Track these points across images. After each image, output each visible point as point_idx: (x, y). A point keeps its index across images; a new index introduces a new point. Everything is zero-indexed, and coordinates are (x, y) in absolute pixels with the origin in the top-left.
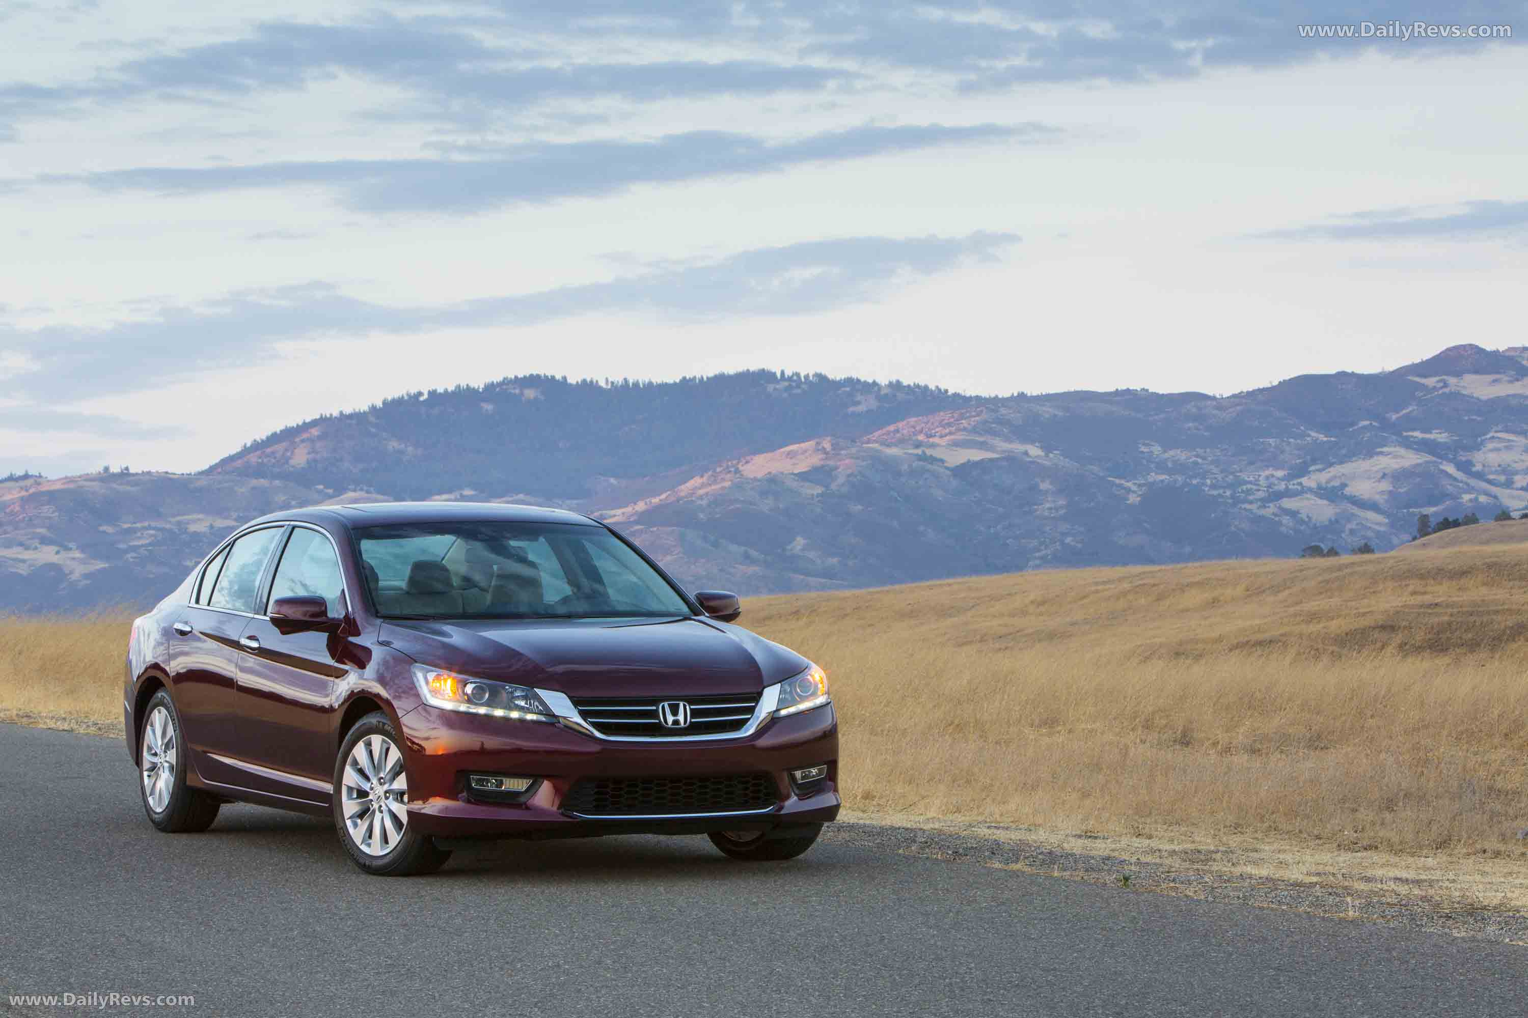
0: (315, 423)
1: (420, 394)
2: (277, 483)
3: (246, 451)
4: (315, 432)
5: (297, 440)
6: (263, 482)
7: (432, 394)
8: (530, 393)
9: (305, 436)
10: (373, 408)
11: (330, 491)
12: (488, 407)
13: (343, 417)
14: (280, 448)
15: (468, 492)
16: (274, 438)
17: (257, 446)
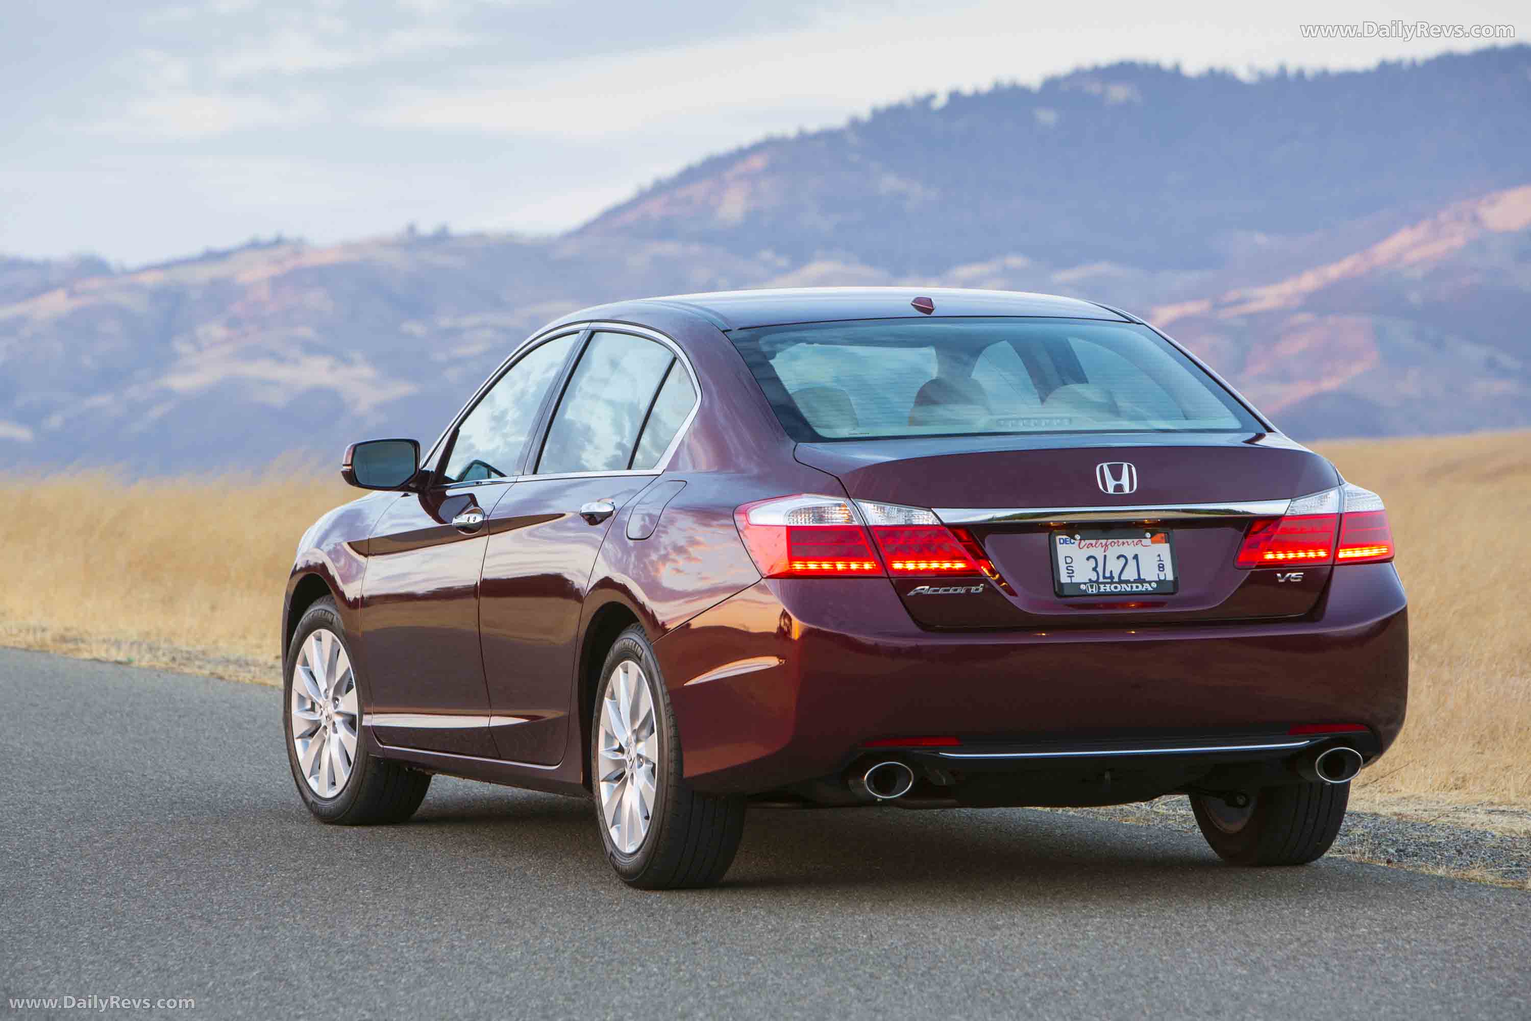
0: (757, 148)
1: (932, 97)
2: (695, 249)
3: (643, 197)
4: (758, 162)
5: (728, 175)
6: (670, 248)
7: (955, 97)
8: (1119, 93)
9: (740, 168)
10: (855, 124)
11: (783, 262)
12: (1047, 117)
13: (804, 139)
14: (698, 190)
15: (1016, 261)
16: (689, 175)
17: (660, 188)
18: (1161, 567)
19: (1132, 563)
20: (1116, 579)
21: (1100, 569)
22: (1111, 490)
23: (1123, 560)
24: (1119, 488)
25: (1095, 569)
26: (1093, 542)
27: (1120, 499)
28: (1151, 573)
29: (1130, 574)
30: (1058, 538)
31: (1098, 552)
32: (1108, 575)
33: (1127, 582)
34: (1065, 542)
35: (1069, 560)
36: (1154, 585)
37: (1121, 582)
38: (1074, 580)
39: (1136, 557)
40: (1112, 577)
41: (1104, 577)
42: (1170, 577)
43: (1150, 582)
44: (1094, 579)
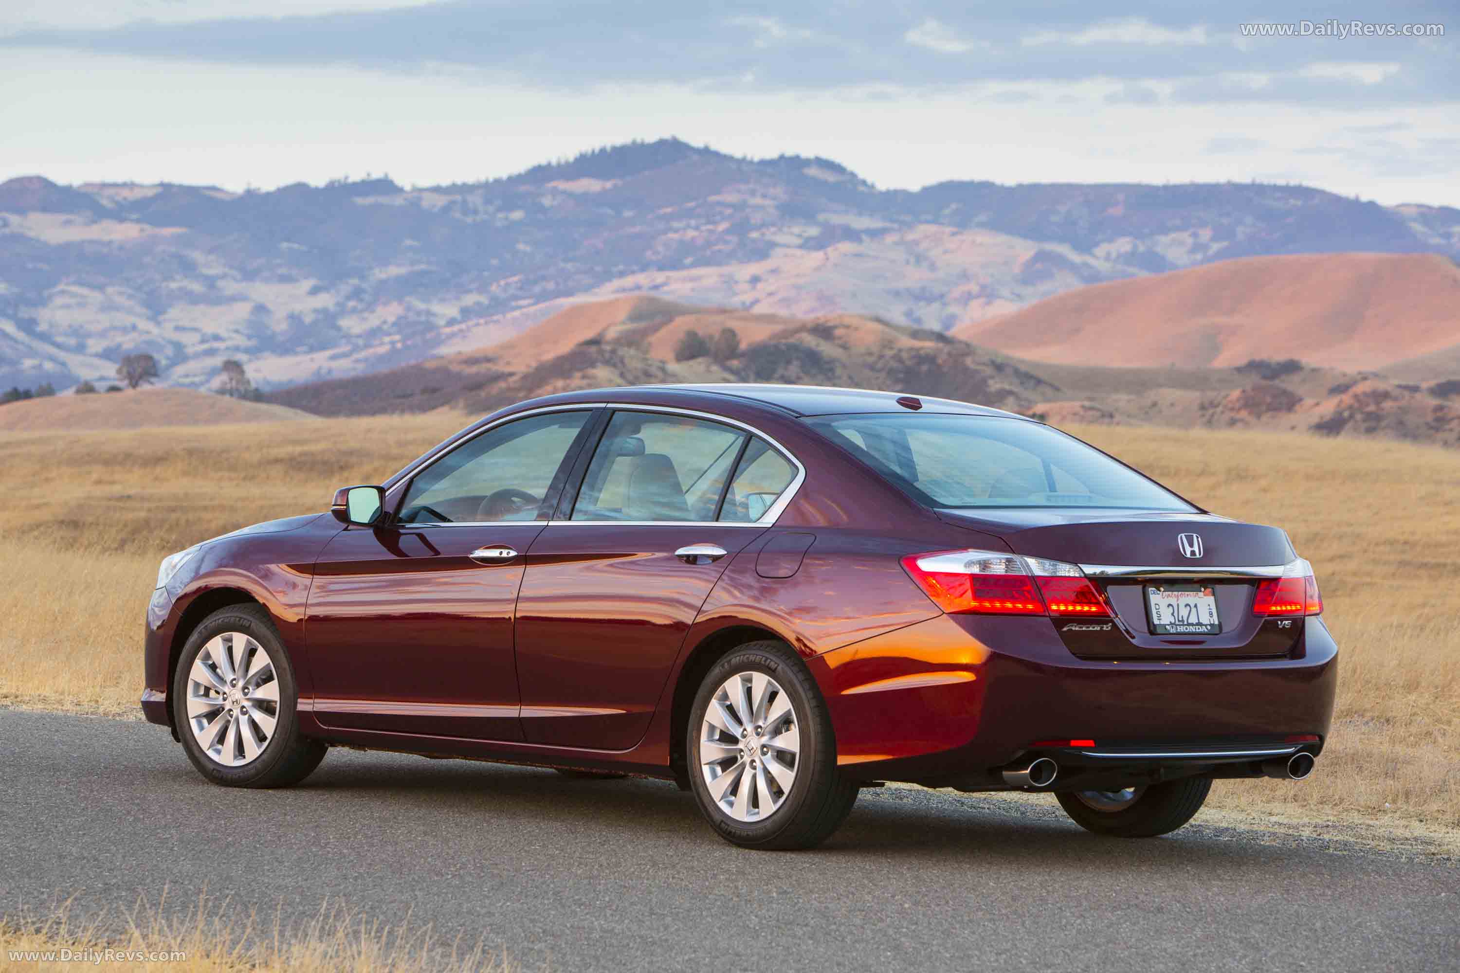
18: (1211, 614)
19: (1194, 610)
20: (1186, 623)
21: (1176, 614)
22: (1188, 555)
23: (1188, 608)
24: (1193, 553)
25: (1173, 614)
26: (1170, 593)
27: (1193, 562)
28: (1205, 619)
29: (1193, 619)
30: (1150, 589)
31: (1173, 601)
32: (1180, 619)
33: (1192, 625)
34: (1154, 593)
35: (1157, 607)
36: (1209, 627)
37: (1189, 624)
38: (1162, 623)
39: (1196, 606)
40: (1183, 621)
41: (1179, 621)
42: (1217, 622)
43: (1206, 625)
44: (1173, 621)
